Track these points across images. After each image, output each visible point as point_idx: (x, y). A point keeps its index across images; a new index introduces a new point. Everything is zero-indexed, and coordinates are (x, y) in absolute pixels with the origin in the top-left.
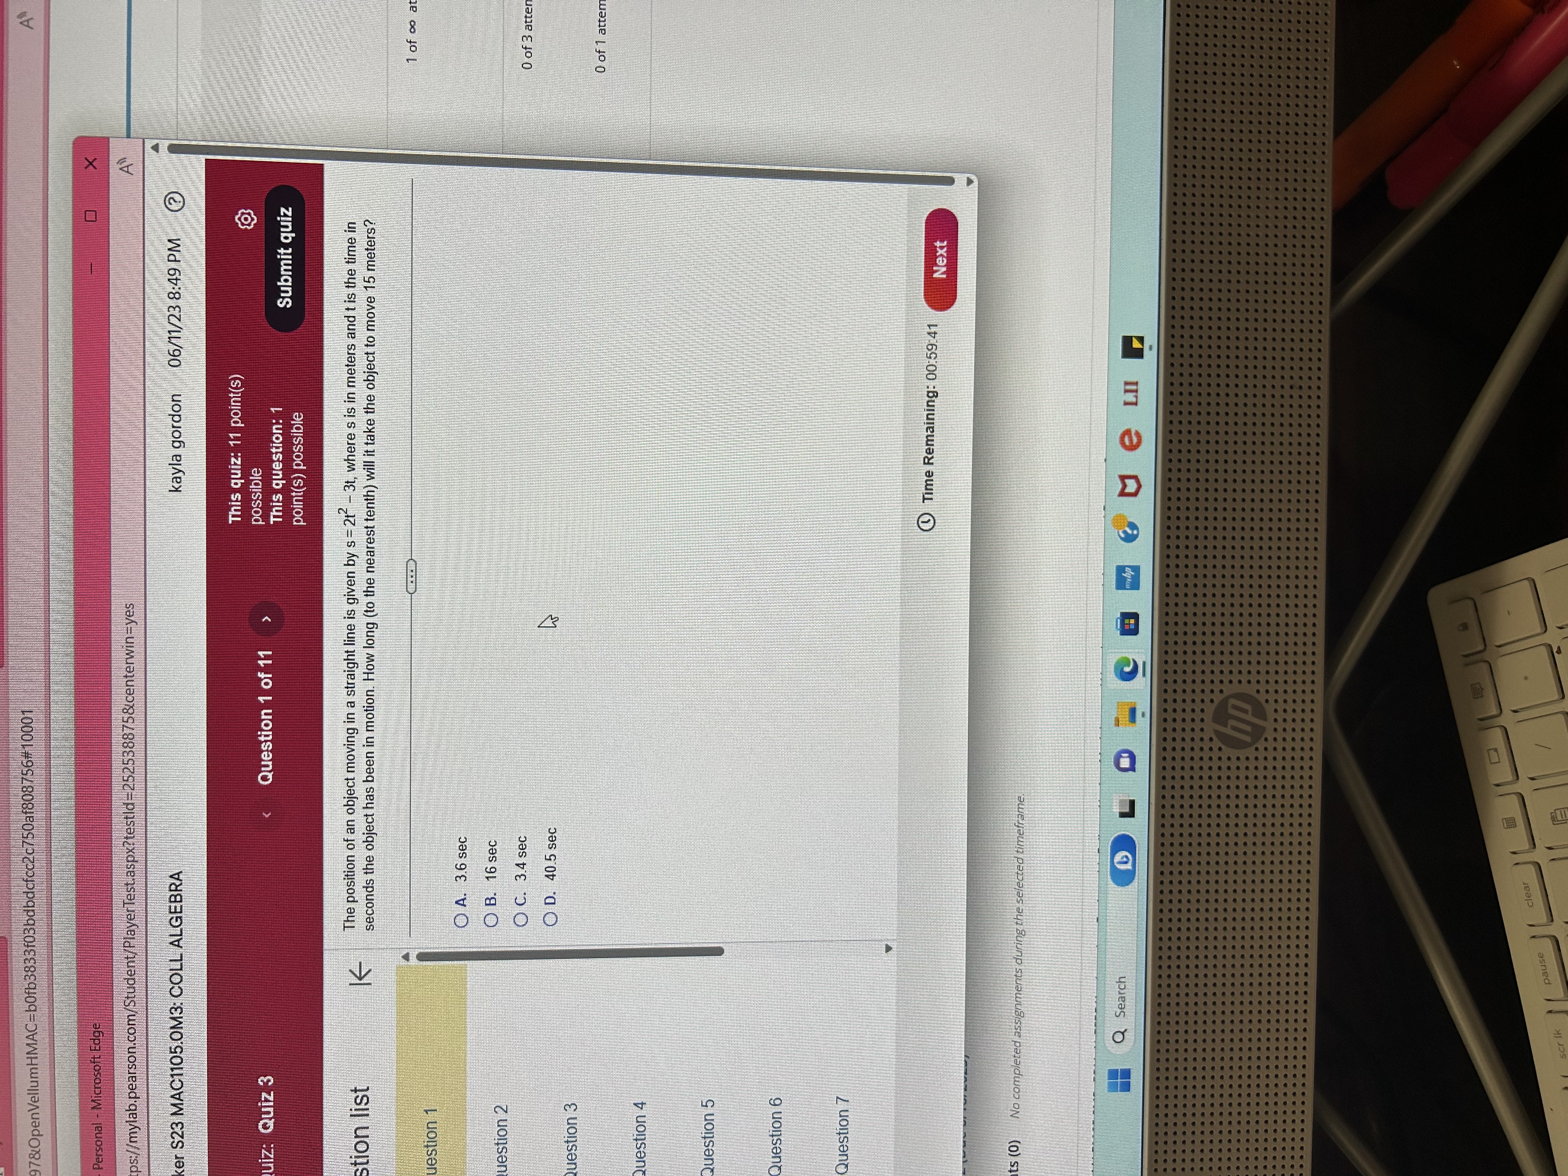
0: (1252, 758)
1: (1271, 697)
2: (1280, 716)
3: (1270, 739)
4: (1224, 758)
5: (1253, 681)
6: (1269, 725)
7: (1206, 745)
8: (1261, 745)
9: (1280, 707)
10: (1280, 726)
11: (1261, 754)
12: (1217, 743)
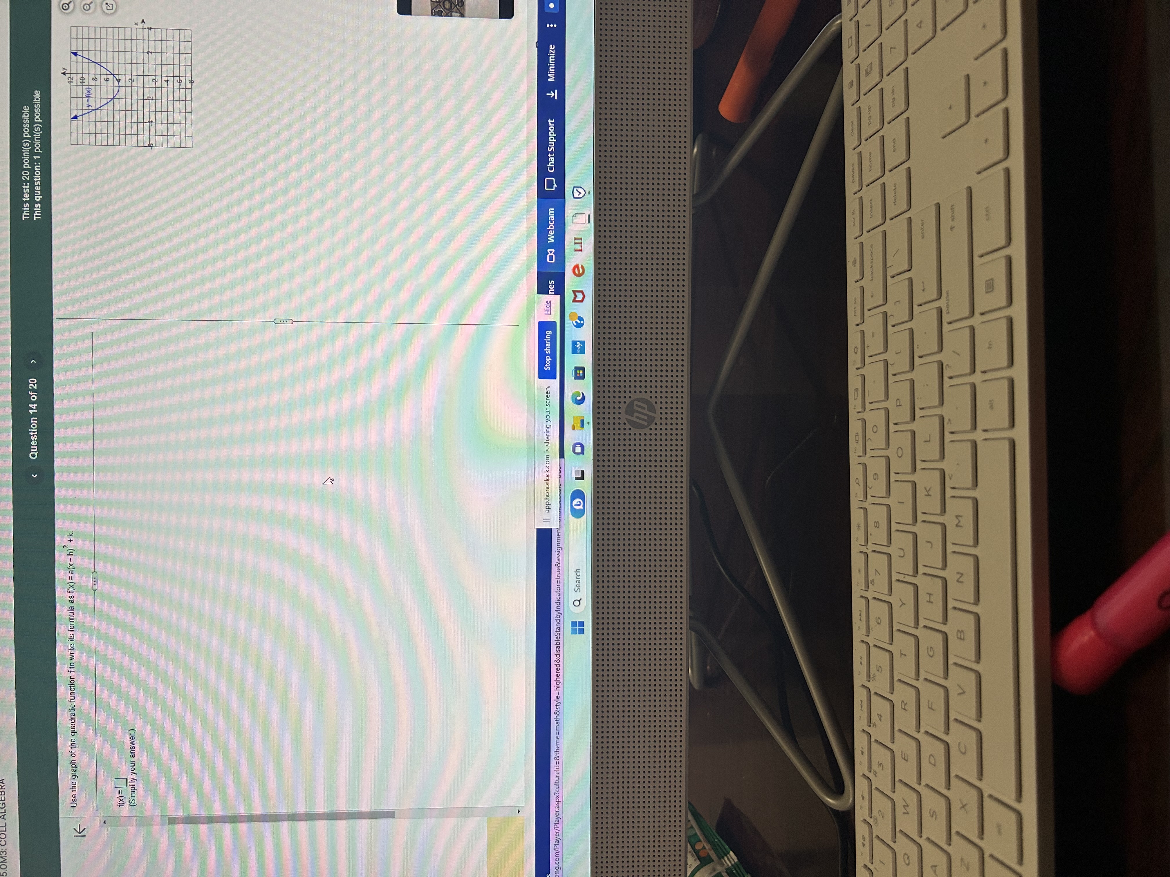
0: (648, 434)
1: (659, 400)
2: (664, 411)
3: (658, 423)
4: (632, 434)
5: (648, 391)
6: (657, 416)
7: (622, 426)
8: (653, 426)
9: (664, 405)
10: (664, 416)
11: (653, 432)
12: (628, 426)
